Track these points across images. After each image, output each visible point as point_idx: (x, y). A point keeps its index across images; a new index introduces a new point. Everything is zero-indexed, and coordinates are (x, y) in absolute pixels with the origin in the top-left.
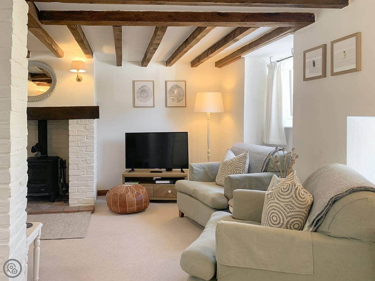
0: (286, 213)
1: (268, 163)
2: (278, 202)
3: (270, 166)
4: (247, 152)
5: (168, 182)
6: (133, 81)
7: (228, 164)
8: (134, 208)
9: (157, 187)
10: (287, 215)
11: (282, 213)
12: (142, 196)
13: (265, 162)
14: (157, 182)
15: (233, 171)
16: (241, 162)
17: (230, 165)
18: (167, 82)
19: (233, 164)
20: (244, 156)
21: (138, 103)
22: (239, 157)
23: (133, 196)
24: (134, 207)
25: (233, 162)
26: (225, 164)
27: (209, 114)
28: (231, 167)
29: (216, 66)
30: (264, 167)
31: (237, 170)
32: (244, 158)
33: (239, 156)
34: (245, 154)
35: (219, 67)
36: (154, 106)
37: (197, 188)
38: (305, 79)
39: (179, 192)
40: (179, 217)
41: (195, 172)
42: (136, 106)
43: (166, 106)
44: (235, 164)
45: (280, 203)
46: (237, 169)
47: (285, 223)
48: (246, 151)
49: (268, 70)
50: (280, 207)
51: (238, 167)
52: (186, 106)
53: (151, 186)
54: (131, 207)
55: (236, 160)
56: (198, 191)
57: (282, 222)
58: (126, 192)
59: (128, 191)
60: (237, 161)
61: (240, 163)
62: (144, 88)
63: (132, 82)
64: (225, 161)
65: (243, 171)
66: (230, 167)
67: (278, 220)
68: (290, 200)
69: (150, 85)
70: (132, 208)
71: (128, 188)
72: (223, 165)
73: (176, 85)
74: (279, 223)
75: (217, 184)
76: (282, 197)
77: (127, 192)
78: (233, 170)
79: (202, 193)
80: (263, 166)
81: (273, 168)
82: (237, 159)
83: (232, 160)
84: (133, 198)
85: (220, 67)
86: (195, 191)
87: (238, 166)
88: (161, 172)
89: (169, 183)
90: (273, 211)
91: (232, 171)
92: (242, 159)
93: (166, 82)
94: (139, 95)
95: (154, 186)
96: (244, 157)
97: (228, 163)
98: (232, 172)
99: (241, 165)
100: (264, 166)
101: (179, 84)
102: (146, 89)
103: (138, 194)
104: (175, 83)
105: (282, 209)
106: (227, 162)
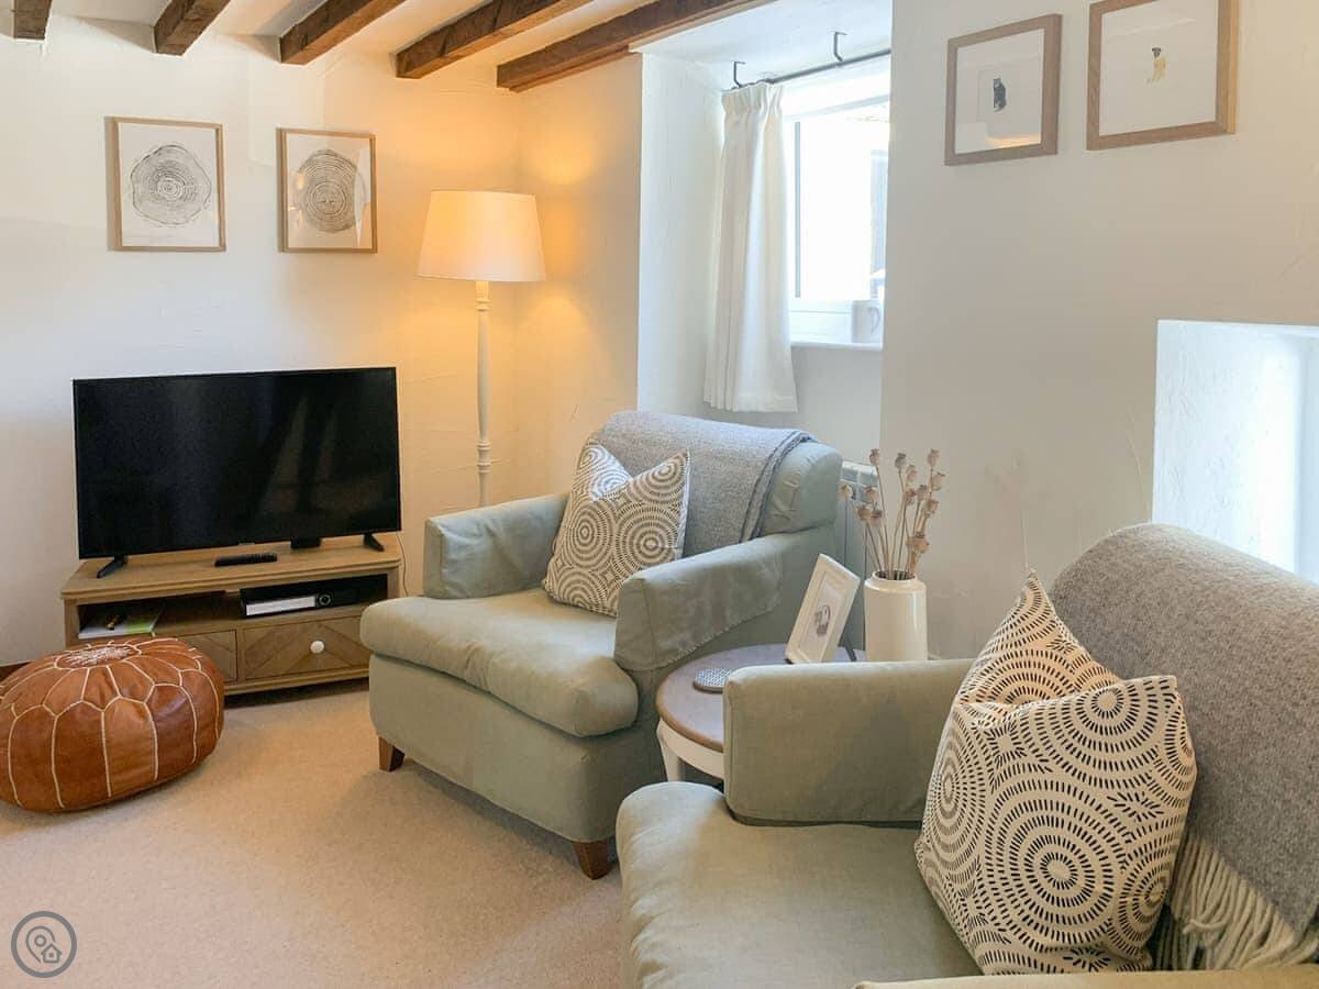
0: (1120, 839)
1: (767, 496)
2: (1074, 782)
3: (777, 509)
4: (685, 455)
5: (309, 601)
6: (106, 119)
7: (609, 513)
8: (148, 768)
9: (257, 632)
10: (1128, 849)
11: (1101, 841)
12: (187, 702)
13: (755, 492)
14: (252, 609)
15: (631, 543)
16: (663, 502)
17: (617, 519)
18: (289, 136)
19: (628, 513)
20: (675, 474)
21: (135, 227)
22: (650, 477)
23: (141, 714)
24: (147, 764)
25: (629, 501)
26: (595, 512)
27: (483, 286)
28: (621, 525)
29: (500, 83)
30: (751, 517)
31: (648, 536)
32: (673, 484)
33: (654, 477)
34: (676, 465)
35: (511, 89)
36: (222, 247)
37: (484, 642)
38: (953, 158)
39: (380, 656)
40: (383, 767)
41: (453, 556)
42: (126, 243)
43: (283, 246)
44: (636, 512)
45: (1082, 786)
46: (645, 533)
47: (1118, 888)
48: (680, 454)
49: (721, 114)
50: (1089, 811)
51: (647, 525)
52: (374, 250)
53: (221, 632)
54: (128, 768)
55: (640, 492)
56: (491, 655)
57: (1099, 888)
58: (98, 699)
59: (105, 685)
60: (645, 497)
61: (658, 506)
62: (172, 157)
63: (102, 121)
64: (595, 499)
65: (669, 538)
66: (616, 527)
67: (1081, 882)
68: (1142, 770)
69: (199, 146)
70: (134, 773)
71: (105, 674)
72: (586, 517)
73: (329, 153)
74: (1087, 892)
75: (552, 600)
76: (1096, 754)
77: (102, 696)
78: (633, 538)
79: (514, 665)
80: (748, 512)
81: (788, 519)
82: (646, 488)
83: (623, 495)
84: (141, 722)
85: (518, 88)
86: (472, 655)
87: (651, 518)
88: (270, 559)
89: (312, 604)
90: (1044, 830)
91: (628, 540)
92: (667, 487)
93: (281, 135)
94: (140, 189)
95: (240, 631)
96: (674, 480)
97: (605, 506)
98: (628, 546)
99: (661, 515)
100: (753, 511)
101: (341, 146)
102: (181, 161)
103: (165, 694)
104: (323, 143)
105: (1099, 818)
106: (602, 503)
